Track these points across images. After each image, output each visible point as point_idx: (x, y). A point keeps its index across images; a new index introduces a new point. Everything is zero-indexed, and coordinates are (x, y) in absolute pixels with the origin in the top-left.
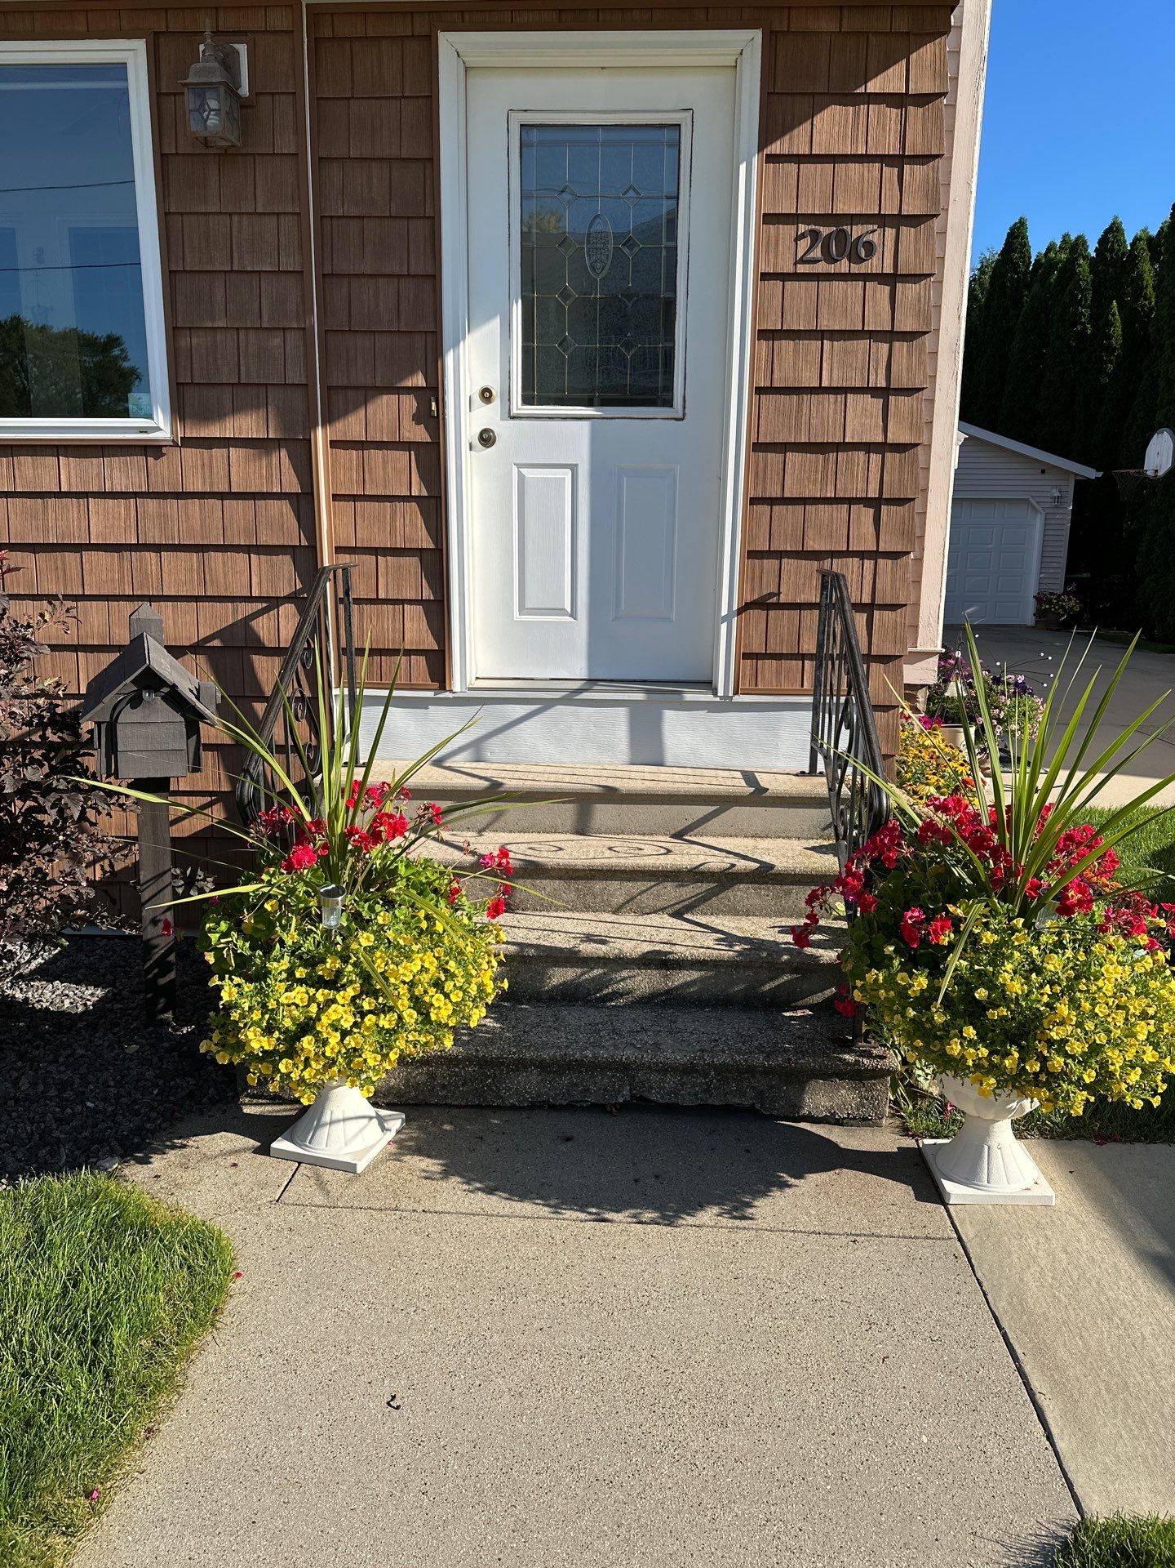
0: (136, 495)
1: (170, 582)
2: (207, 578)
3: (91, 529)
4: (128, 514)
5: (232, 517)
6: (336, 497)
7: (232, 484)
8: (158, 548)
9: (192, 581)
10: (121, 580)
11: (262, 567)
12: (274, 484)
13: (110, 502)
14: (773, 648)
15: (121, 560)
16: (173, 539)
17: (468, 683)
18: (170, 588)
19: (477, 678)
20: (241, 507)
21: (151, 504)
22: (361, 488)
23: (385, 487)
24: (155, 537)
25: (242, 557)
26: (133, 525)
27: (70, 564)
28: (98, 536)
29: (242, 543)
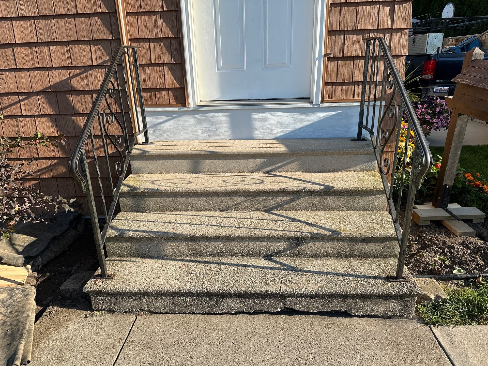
0: (34, 18)
1: (55, 60)
2: (72, 57)
3: (15, 36)
4: (31, 28)
5: (80, 26)
6: (128, 14)
7: (78, 9)
8: (47, 44)
9: (65, 60)
10: (33, 61)
11: (97, 50)
12: (98, 9)
13: (22, 22)
14: (341, 79)
15: (32, 51)
16: (54, 39)
17: (196, 103)
18: (56, 63)
19: (201, 101)
20: (83, 21)
21: (41, 22)
22: (139, 9)
23: (151, 8)
24: (45, 38)
25: (87, 47)
26: (35, 33)
27: (9, 54)
28: (19, 39)
29: (86, 39)
